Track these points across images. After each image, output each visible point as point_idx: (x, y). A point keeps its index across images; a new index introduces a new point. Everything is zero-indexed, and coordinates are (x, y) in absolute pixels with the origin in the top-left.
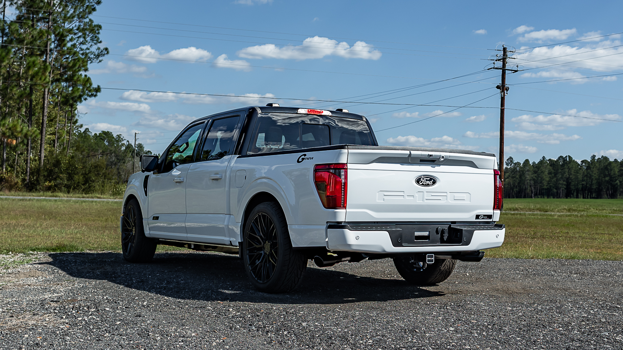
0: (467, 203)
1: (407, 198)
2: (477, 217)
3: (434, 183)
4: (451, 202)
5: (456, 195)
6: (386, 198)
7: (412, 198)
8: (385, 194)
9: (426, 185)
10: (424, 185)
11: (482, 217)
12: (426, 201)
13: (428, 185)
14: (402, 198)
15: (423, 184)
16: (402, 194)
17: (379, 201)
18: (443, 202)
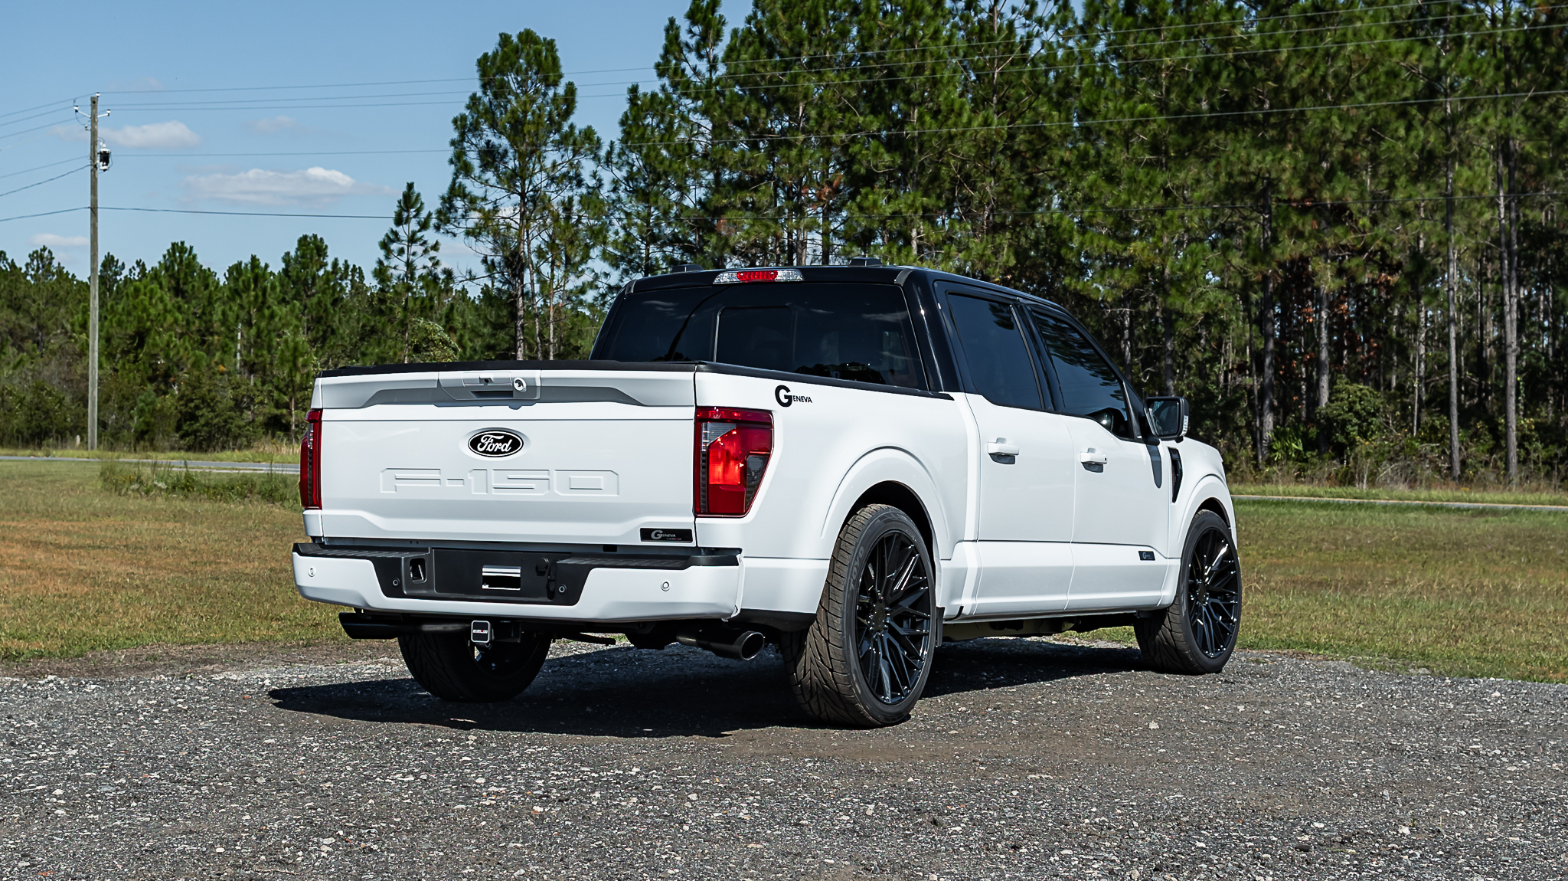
0: (608, 496)
1: (448, 484)
2: (646, 534)
3: (516, 445)
4: (560, 494)
5: (574, 476)
6: (399, 484)
7: (459, 484)
8: (398, 476)
9: (493, 453)
10: (488, 452)
11: (660, 536)
12: (494, 492)
13: (499, 452)
14: (436, 484)
15: (485, 452)
16: (435, 475)
17: (385, 491)
18: (539, 495)
